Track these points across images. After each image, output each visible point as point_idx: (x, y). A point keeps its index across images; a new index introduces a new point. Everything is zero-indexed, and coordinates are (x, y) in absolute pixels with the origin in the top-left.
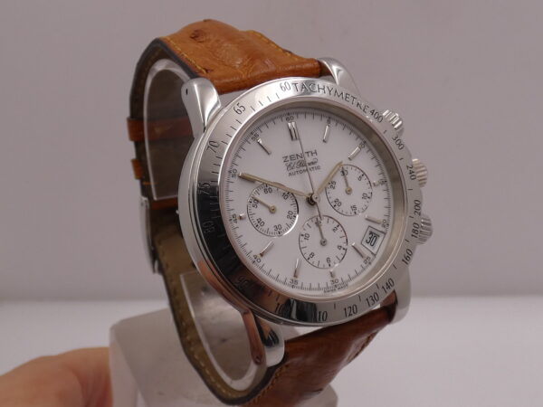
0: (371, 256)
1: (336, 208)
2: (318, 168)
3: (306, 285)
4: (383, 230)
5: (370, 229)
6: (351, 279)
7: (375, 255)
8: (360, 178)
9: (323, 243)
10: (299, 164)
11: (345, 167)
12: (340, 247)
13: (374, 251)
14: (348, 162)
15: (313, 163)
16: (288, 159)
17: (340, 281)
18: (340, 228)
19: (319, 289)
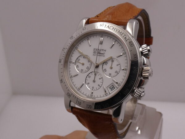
0: (108, 94)
1: (104, 72)
2: (104, 56)
3: (82, 92)
4: (118, 86)
5: (113, 84)
6: (97, 97)
7: (110, 94)
8: (118, 65)
9: (94, 81)
10: (98, 52)
11: (114, 59)
12: (99, 85)
13: (110, 93)
14: (116, 58)
15: (103, 54)
16: (95, 50)
17: (93, 96)
18: (102, 79)
19: (86, 95)
